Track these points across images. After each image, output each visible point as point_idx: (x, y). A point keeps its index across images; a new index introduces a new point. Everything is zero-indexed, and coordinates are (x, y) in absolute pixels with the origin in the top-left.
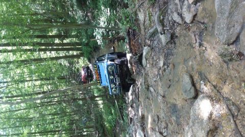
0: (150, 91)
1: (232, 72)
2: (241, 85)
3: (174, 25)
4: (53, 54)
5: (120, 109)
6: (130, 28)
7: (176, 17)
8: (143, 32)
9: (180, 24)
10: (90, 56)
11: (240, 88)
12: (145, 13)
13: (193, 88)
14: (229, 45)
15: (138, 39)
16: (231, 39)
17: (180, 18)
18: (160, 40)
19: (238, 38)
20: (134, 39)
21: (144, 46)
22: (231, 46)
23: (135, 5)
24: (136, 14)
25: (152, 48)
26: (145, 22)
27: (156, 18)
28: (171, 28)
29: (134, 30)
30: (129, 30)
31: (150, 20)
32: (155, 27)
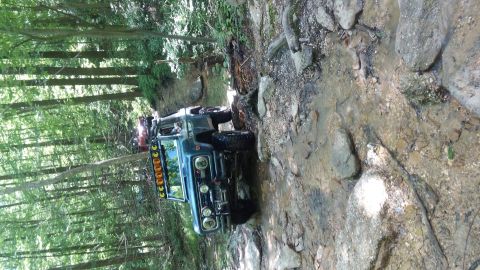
0: (273, 165)
1: (427, 125)
2: (442, 150)
3: (318, 33)
4: (80, 91)
6: (233, 39)
7: (322, 18)
8: (258, 48)
9: (330, 31)
10: (154, 95)
11: (441, 156)
12: (263, 9)
13: (352, 157)
14: (421, 73)
15: (249, 61)
16: (426, 61)
17: (329, 20)
18: (291, 63)
19: (438, 58)
20: (242, 61)
21: (262, 75)
22: (425, 76)
24: (245, 11)
25: (278, 80)
26: (262, 26)
27: (284, 19)
28: (313, 40)
29: (241, 43)
30: (231, 43)
31: (272, 22)
32: (281, 37)
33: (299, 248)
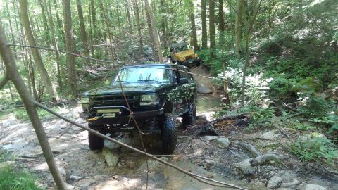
3: (264, 177)
6: (248, 118)
7: (275, 180)
8: (246, 136)
9: (266, 186)
12: (273, 140)
15: (236, 130)
17: (274, 185)
18: (241, 159)
20: (234, 125)
21: (229, 139)
23: (283, 127)
24: (270, 128)
25: (228, 150)
26: (263, 140)
27: (270, 155)
28: (260, 174)
29: (247, 125)
30: (245, 117)
31: (266, 146)
32: (258, 153)
33: (119, 164)
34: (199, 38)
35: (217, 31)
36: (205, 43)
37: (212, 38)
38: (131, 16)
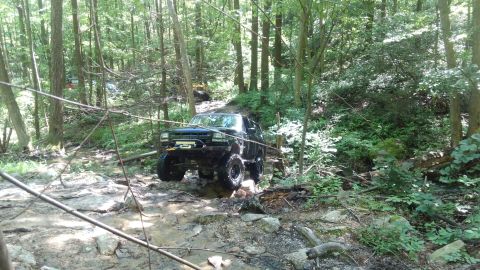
5: (138, 160)
6: (307, 191)
8: (303, 216)
10: (240, 105)
12: (339, 223)
15: (289, 207)
18: (293, 248)
20: (288, 199)
21: (280, 219)
23: (353, 205)
24: (336, 206)
25: (277, 234)
27: (333, 244)
29: (305, 200)
30: (303, 189)
31: (329, 231)
32: (318, 240)
34: (247, 75)
35: (271, 68)
36: (254, 83)
37: (265, 77)
38: (152, 36)
